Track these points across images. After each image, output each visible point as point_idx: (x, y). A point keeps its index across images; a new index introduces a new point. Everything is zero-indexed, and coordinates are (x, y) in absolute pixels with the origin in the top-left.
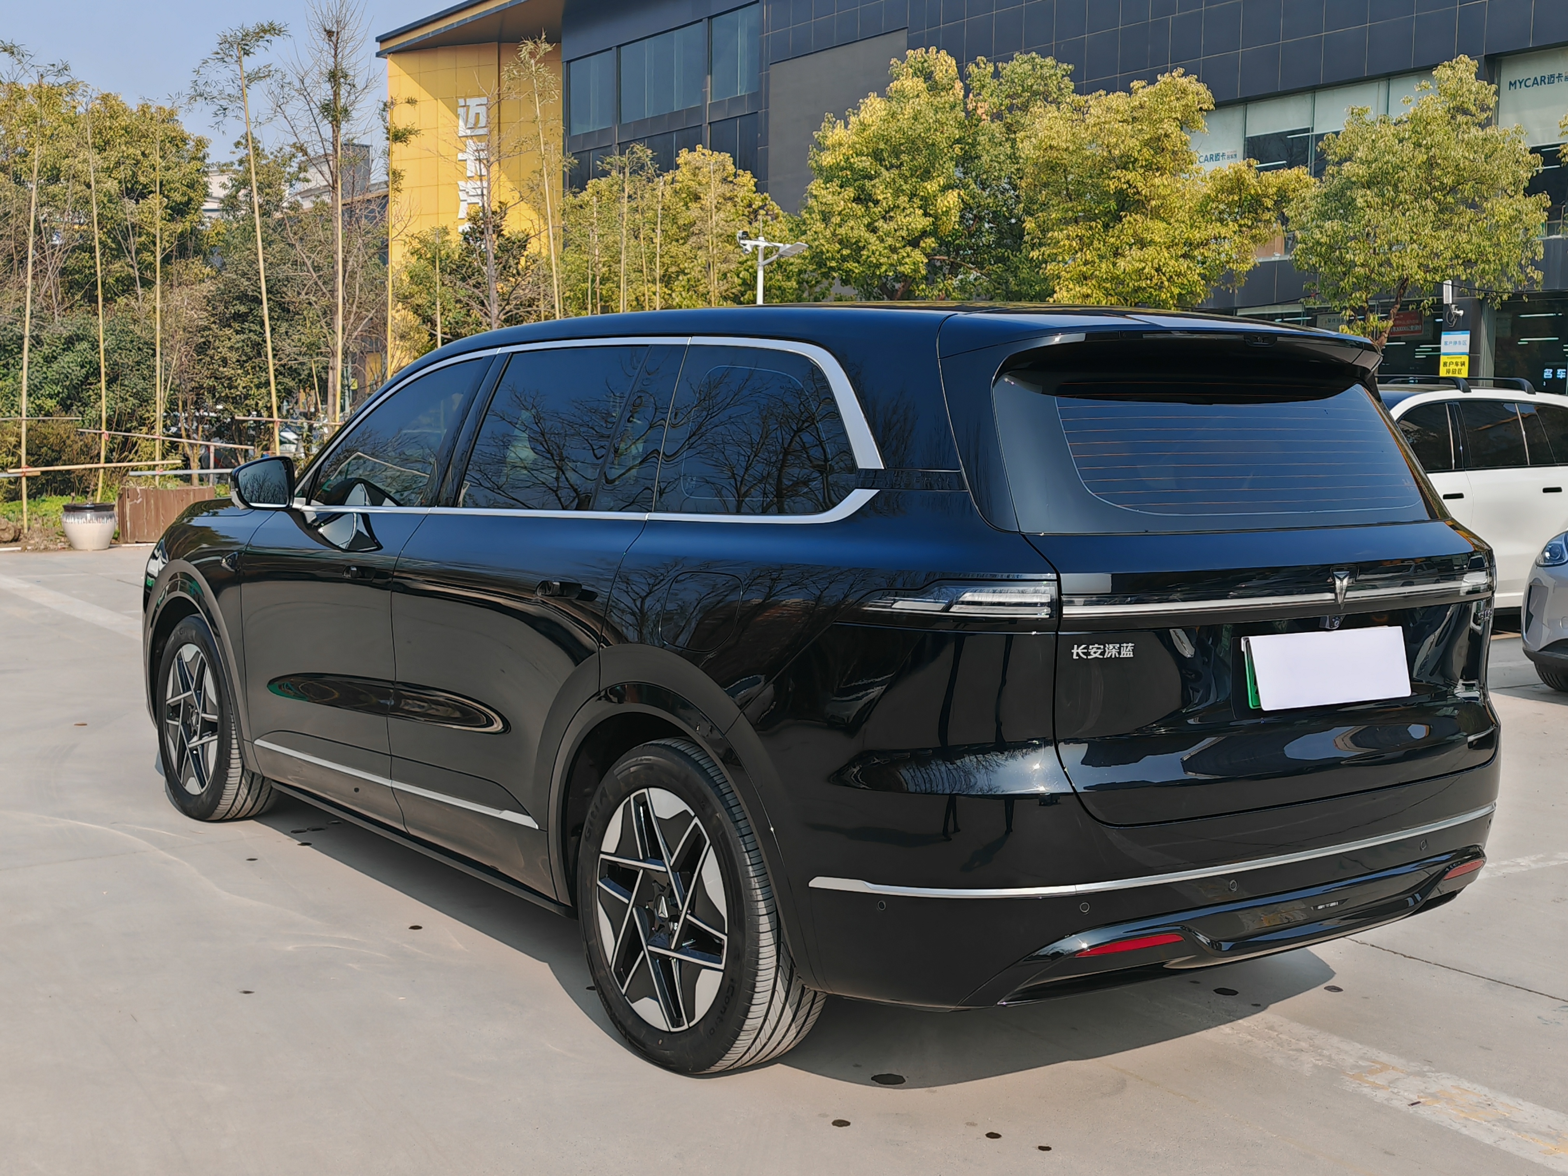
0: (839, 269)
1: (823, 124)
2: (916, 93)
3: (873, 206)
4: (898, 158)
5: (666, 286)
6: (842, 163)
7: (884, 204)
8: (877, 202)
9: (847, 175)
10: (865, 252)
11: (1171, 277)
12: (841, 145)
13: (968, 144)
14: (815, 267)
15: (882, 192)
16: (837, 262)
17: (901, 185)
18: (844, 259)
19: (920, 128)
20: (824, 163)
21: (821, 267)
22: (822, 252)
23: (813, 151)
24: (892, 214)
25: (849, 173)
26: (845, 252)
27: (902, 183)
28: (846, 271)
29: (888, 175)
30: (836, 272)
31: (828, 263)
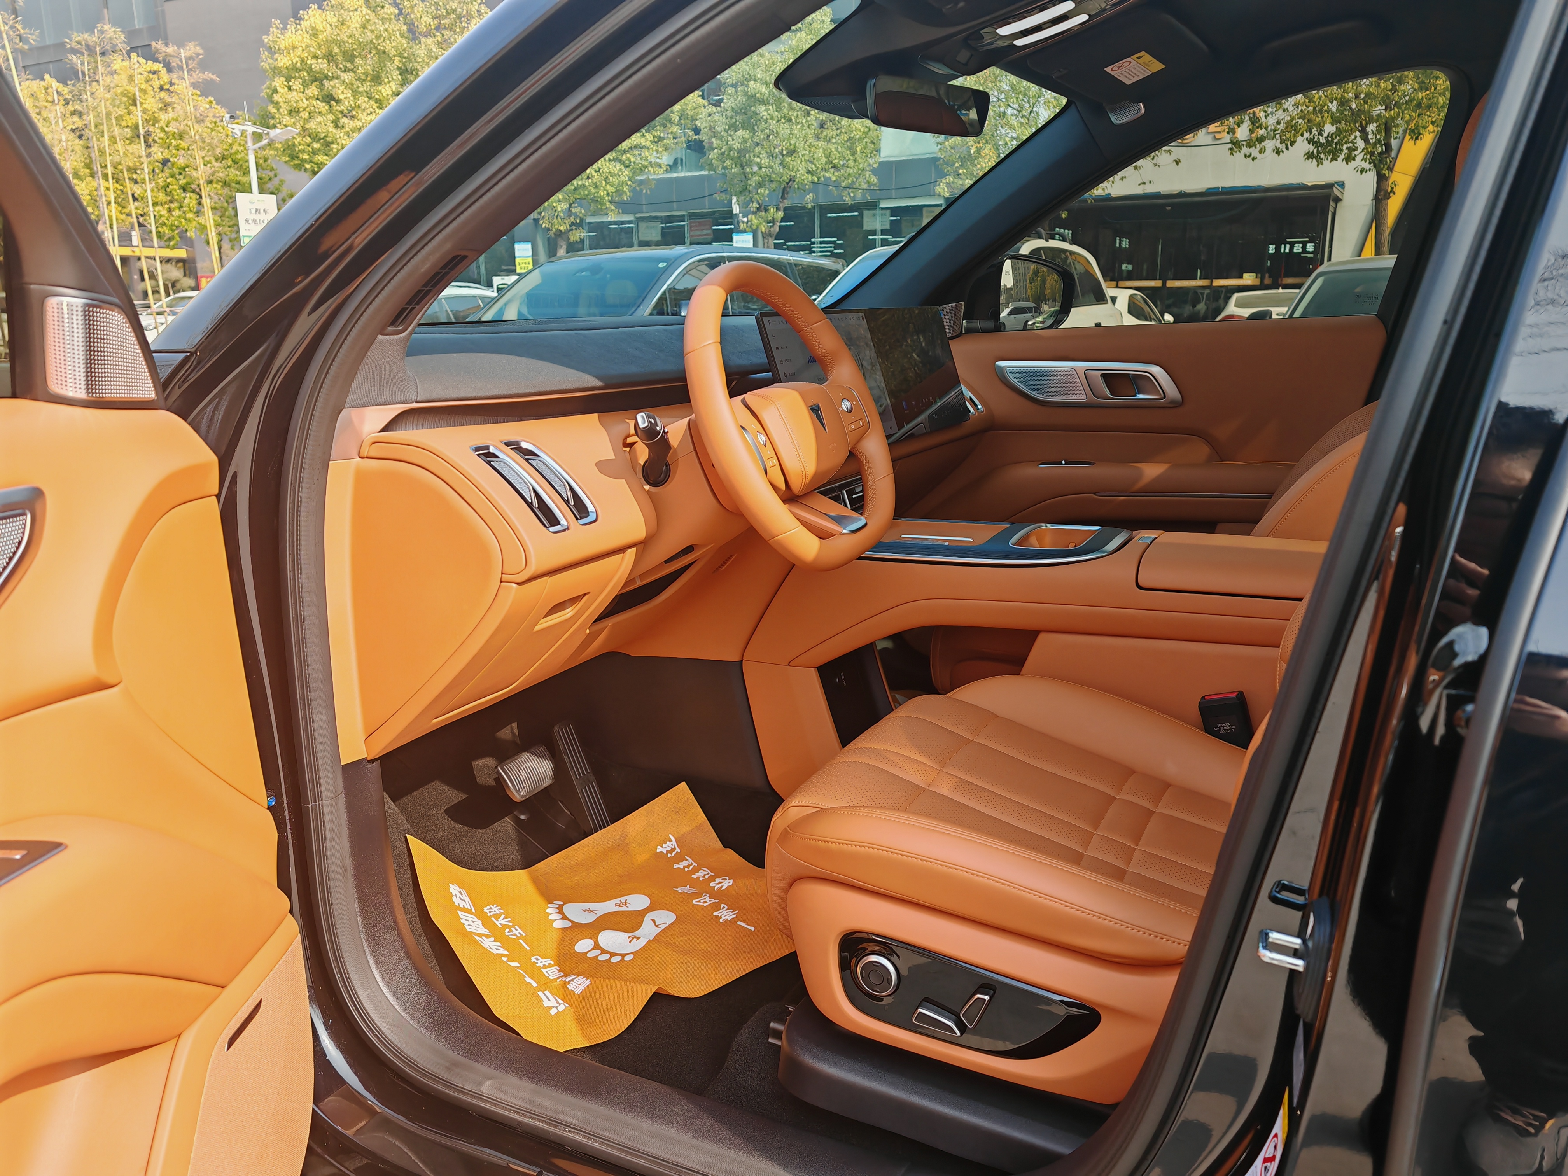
0: (311, 161)
1: (271, 29)
2: (356, 7)
3: (335, 104)
4: (352, 62)
5: (117, 182)
6: (299, 64)
7: (346, 103)
8: (338, 101)
9: (304, 76)
10: (334, 146)
11: (607, 177)
12: (294, 48)
13: (405, 58)
14: (287, 159)
15: (343, 93)
16: (309, 155)
17: (358, 87)
18: (315, 152)
19: (370, 36)
20: (281, 64)
21: (293, 159)
22: (294, 145)
23: (264, 55)
24: (354, 113)
25: (305, 74)
26: (316, 146)
27: (360, 85)
28: (317, 164)
29: (346, 77)
30: (308, 164)
31: (301, 155)
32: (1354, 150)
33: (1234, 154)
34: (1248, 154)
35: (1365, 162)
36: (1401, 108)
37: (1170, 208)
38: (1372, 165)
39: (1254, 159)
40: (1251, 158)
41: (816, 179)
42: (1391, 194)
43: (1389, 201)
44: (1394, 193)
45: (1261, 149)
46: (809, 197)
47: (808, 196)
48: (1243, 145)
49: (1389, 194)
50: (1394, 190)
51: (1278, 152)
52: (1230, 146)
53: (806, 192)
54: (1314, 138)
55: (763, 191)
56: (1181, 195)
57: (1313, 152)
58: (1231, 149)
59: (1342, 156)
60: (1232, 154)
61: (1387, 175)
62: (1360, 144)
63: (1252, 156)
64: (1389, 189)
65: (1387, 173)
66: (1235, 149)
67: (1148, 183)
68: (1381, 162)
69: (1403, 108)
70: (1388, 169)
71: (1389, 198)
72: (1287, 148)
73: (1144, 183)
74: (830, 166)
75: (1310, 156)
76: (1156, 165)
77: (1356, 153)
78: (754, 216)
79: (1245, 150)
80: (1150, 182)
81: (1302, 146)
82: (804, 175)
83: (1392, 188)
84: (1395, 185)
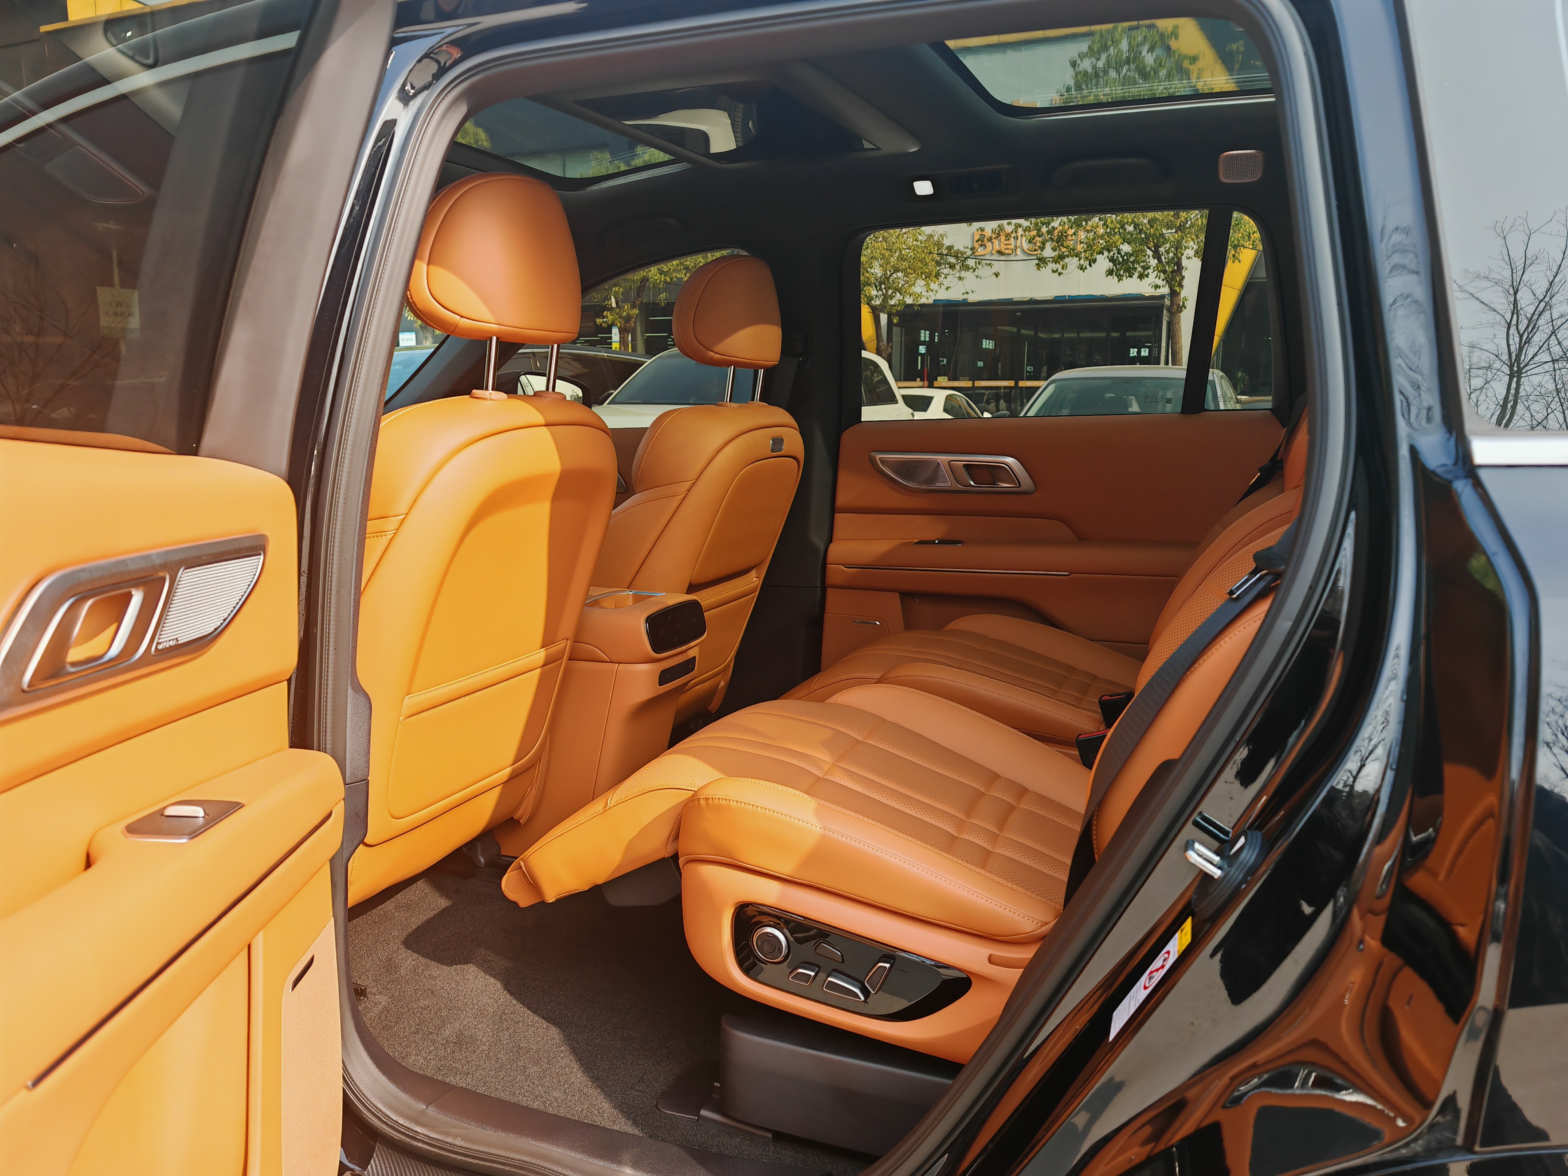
32: (1148, 268)
33: (1041, 269)
34: (1055, 269)
35: (1159, 278)
36: (1184, 233)
37: (1019, 314)
38: (1165, 282)
39: (1060, 274)
40: (1057, 274)
41: (669, 280)
42: (1183, 309)
43: (1182, 314)
44: (1185, 308)
45: (1063, 265)
46: (663, 296)
47: (661, 295)
48: (1049, 261)
49: (1181, 308)
50: (1185, 304)
51: (1082, 268)
52: (1037, 261)
53: (660, 291)
54: (1114, 257)
55: (617, 290)
56: (1032, 301)
57: (1113, 269)
58: (1037, 264)
59: (1136, 274)
60: (1038, 269)
61: (1178, 291)
62: (1153, 262)
63: (1059, 271)
64: (1181, 304)
65: (1178, 289)
66: (1042, 265)
67: (971, 293)
68: (1172, 279)
69: (1187, 232)
70: (1178, 286)
71: (1181, 311)
72: (1090, 265)
73: (967, 293)
74: (682, 267)
75: (1110, 273)
76: (977, 277)
77: (1149, 271)
78: (609, 313)
79: (1052, 266)
80: (973, 292)
81: (1103, 263)
82: (656, 275)
83: (1184, 303)
84: (1186, 300)
